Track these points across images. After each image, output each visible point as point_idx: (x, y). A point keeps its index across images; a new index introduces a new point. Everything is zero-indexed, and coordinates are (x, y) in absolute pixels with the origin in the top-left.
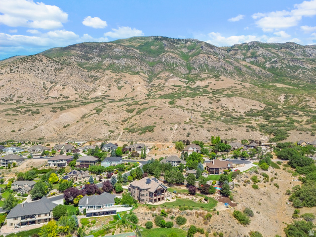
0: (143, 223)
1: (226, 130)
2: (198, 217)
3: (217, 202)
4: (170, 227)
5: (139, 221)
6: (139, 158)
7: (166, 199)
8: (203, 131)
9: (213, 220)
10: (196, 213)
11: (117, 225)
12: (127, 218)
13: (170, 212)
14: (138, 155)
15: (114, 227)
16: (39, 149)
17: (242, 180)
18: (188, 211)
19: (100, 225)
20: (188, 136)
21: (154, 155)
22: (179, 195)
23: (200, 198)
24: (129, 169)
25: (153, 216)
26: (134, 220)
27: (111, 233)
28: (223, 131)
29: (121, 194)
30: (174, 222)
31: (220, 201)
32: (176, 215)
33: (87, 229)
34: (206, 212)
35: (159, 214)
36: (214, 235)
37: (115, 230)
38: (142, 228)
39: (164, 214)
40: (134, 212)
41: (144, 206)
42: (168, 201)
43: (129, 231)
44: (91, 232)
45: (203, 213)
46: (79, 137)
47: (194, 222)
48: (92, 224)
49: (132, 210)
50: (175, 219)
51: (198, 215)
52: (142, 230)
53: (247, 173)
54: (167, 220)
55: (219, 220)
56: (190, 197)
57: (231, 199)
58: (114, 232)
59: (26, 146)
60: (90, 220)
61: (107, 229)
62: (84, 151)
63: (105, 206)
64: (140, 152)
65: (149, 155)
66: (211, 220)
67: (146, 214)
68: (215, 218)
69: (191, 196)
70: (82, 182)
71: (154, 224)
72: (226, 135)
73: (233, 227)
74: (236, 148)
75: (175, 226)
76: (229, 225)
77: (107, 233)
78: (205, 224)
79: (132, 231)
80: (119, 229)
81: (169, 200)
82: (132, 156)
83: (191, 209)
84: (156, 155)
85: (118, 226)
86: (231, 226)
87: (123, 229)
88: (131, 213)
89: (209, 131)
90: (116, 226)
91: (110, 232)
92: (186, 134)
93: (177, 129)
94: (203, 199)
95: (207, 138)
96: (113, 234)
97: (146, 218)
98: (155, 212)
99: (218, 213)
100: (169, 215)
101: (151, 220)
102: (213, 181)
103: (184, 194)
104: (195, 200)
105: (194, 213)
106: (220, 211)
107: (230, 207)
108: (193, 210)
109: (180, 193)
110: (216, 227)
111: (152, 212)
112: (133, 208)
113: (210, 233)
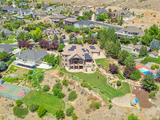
0: (45, 84)
2: (88, 100)
3: (129, 92)
4: (61, 98)
5: (43, 82)
6: (117, 24)
9: (99, 111)
10: (91, 95)
12: (38, 75)
13: (71, 83)
19: (17, 74)
22: (101, 69)
23: (117, 79)
25: (56, 81)
30: (67, 94)
31: (134, 92)
32: (74, 88)
33: (9, 74)
35: (62, 81)
38: (41, 88)
39: (66, 83)
41: (59, 70)
42: (84, 72)
43: (29, 87)
44: (9, 77)
45: (96, 99)
47: (80, 104)
48: (14, 72)
49: (49, 69)
50: (70, 92)
51: (91, 98)
52: (38, 90)
54: (64, 91)
56: (108, 75)
57: (152, 97)
58: (19, 83)
63: (29, 61)
65: (127, 22)
66: (97, 110)
67: (52, 78)
68: (104, 110)
69: (110, 75)
71: (52, 88)
75: (65, 99)
77: (16, 82)
78: (88, 112)
79: (31, 88)
80: (24, 82)
81: (86, 71)
82: (112, 21)
83: (90, 89)
85: (25, 80)
87: (27, 84)
88: (43, 73)
96: (18, 85)
99: (110, 107)
100: (69, 86)
101: (52, 84)
102: (157, 64)
103: (106, 69)
104: (111, 79)
105: (88, 94)
106: (116, 106)
107: (138, 106)
108: (92, 91)
109: (103, 67)
111: (59, 78)
112: (52, 68)
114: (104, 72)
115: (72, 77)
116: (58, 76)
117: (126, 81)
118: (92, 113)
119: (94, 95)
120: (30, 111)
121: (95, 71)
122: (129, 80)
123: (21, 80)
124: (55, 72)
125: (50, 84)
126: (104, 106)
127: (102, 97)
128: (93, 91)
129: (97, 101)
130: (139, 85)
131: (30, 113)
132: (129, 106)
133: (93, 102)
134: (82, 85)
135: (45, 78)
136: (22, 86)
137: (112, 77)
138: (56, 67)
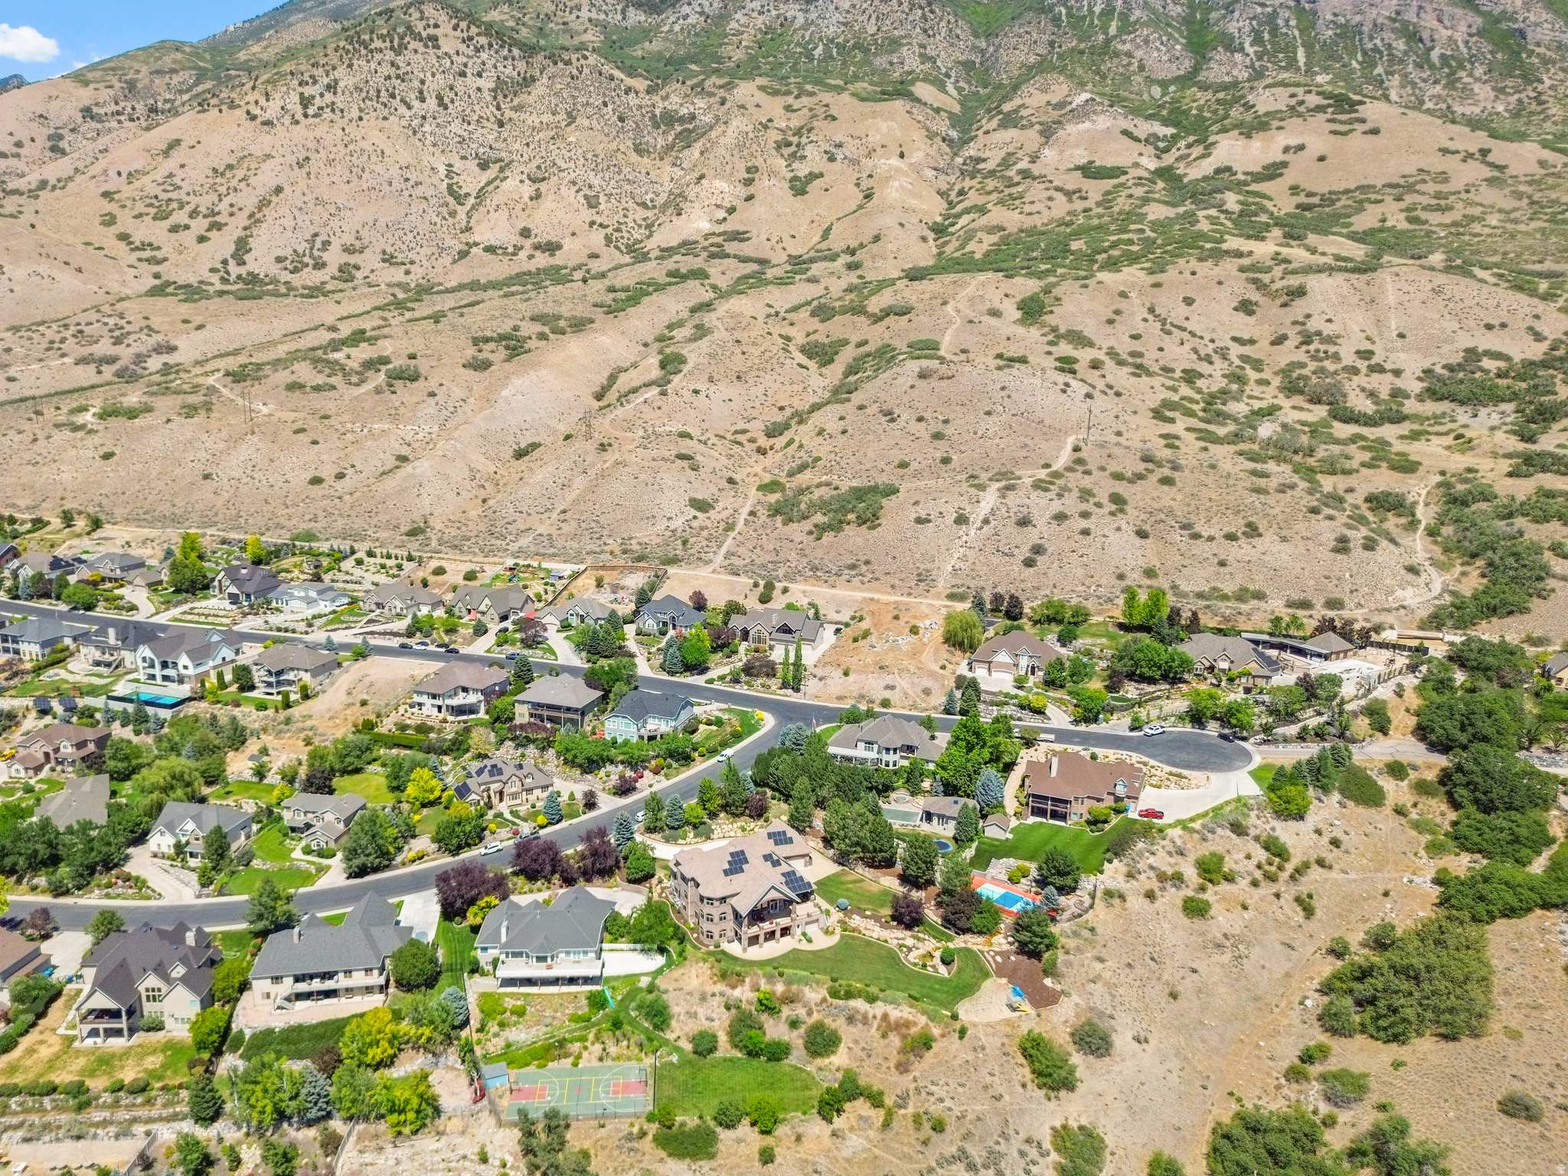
0: (687, 1029)
1: (1231, 537)
2: (884, 1036)
3: (987, 975)
4: (779, 1060)
5: (673, 1023)
6: (775, 683)
7: (799, 931)
8: (1114, 537)
9: (936, 1055)
10: (885, 1016)
11: (594, 1031)
12: (633, 1005)
13: (790, 999)
15: (583, 1039)
16: (399, 604)
17: (1151, 868)
18: (859, 1004)
19: (537, 1023)
20: (1029, 563)
21: (840, 672)
22: (856, 921)
23: (930, 944)
24: (713, 752)
25: (728, 1008)
26: (659, 1015)
27: (570, 1060)
28: (1211, 539)
29: (643, 888)
30: (796, 1039)
31: (1000, 972)
32: (810, 1013)
33: (496, 1035)
34: (923, 1020)
35: (750, 1003)
36: (917, 1121)
37: (586, 1048)
38: (678, 1049)
39: (768, 1006)
40: (663, 987)
41: (705, 961)
42: (805, 946)
43: (629, 1059)
44: (508, 1046)
45: (907, 1024)
46: (566, 528)
47: (863, 1055)
48: (514, 1018)
49: (659, 971)
50: (802, 1030)
51: (888, 1027)
52: (675, 1058)
53: (1193, 831)
54: (775, 1030)
55: (957, 1062)
56: (895, 937)
57: (1050, 971)
58: (579, 1057)
59: (358, 572)
60: (509, 1003)
61: (562, 1043)
62: (565, 626)
63: (562, 956)
65: (819, 672)
66: (929, 1055)
67: (703, 998)
68: (947, 1047)
69: (901, 933)
70: (523, 810)
71: (723, 1038)
72: (1222, 564)
73: (998, 1098)
74: (1224, 665)
75: (797, 1057)
76: (986, 1088)
77: (560, 1057)
78: (903, 1068)
79: (639, 1060)
80: (598, 1047)
81: (810, 941)
83: (872, 999)
84: (846, 674)
85: (597, 1038)
86: (991, 1092)
87: (613, 1050)
88: (651, 989)
89: (1142, 534)
90: (591, 1037)
91: (567, 1055)
92: (1025, 552)
93: (986, 521)
94: (937, 954)
95: (1121, 577)
96: (575, 1065)
97: (702, 1012)
98: (737, 993)
99: (962, 1033)
101: (716, 1023)
102: (1020, 863)
103: (876, 918)
104: (910, 950)
105: (875, 1017)
106: (975, 1025)
107: (1026, 1007)
108: (879, 1003)
109: (861, 912)
110: (934, 1088)
111: (729, 991)
112: (669, 964)
113: (902, 1111)
114: (874, 931)
115: (781, 975)
116: (720, 987)
117: (959, 942)
118: (918, 1068)
119: (895, 1014)
120: (719, 1130)
121: (838, 930)
122: (968, 937)
123: (578, 1045)
124: (696, 975)
125: (707, 1023)
126: (943, 1036)
127: (924, 1012)
128: (885, 1001)
129: (914, 1031)
130: (1006, 947)
131: (724, 1134)
132: (1008, 1014)
133: (904, 1037)
134: (834, 994)
135: (675, 1010)
136: (600, 1064)
137: (910, 942)
138: (680, 955)
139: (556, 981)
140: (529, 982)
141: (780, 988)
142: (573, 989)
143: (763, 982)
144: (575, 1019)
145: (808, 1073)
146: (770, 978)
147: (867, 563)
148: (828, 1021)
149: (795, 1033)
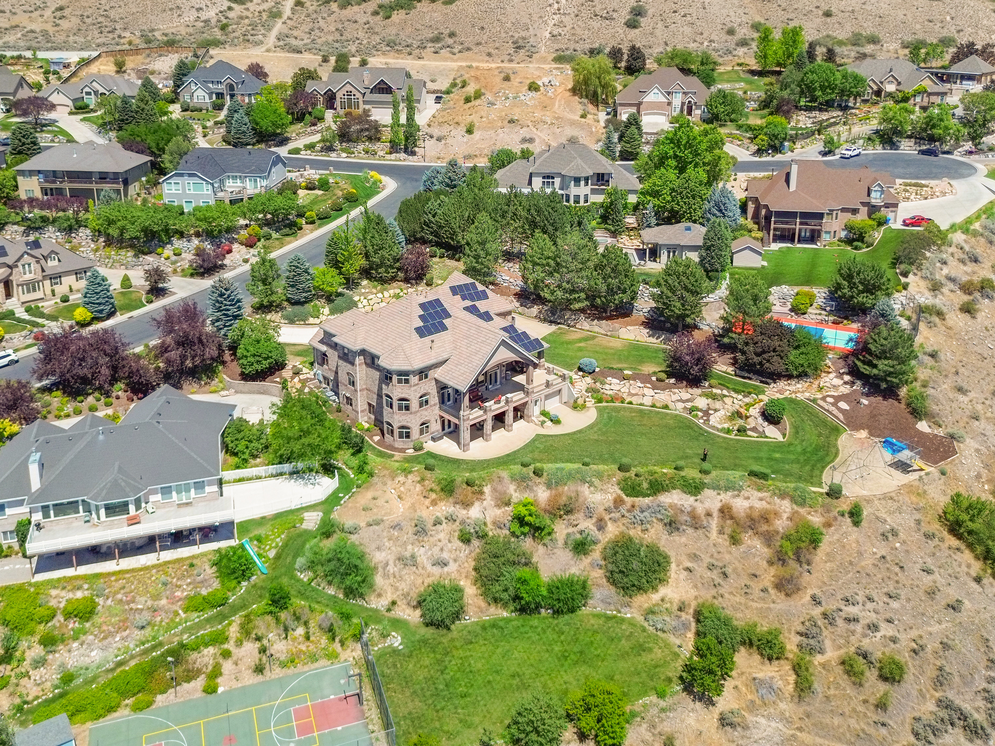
0: (403, 586)
2: (735, 540)
3: (836, 431)
4: (572, 610)
5: (379, 580)
6: (381, 148)
7: (537, 410)
9: (830, 557)
10: (725, 512)
11: (237, 619)
12: (301, 561)
13: (566, 511)
14: (373, 133)
15: (219, 639)
18: (674, 498)
19: (122, 626)
20: (632, 25)
21: (462, 129)
22: (613, 386)
23: (734, 401)
25: (465, 539)
26: (350, 572)
27: (200, 683)
29: (272, 385)
31: (854, 422)
32: (601, 527)
33: (39, 663)
34: (786, 506)
35: (499, 525)
36: (847, 666)
37: (226, 654)
38: (398, 624)
39: (530, 526)
40: (349, 523)
41: (407, 472)
42: (551, 429)
43: (313, 658)
44: (67, 678)
45: (765, 517)
47: (715, 575)
48: (73, 625)
49: (333, 500)
50: (596, 554)
51: (736, 525)
52: (396, 641)
53: (976, 234)
55: (867, 562)
56: (679, 399)
57: (917, 413)
58: (216, 673)
60: (59, 599)
61: (178, 653)
62: (80, 108)
63: (156, 497)
64: (382, 116)
66: (820, 558)
67: (421, 530)
69: (684, 393)
70: (48, 306)
71: (470, 591)
72: (828, 14)
74: (891, 88)
75: (602, 599)
77: (175, 682)
78: (787, 586)
79: (332, 656)
80: (250, 648)
81: (556, 421)
82: (344, 136)
83: (694, 489)
84: (470, 131)
85: (246, 631)
87: (279, 647)
88: (327, 530)
90: (234, 631)
91: (191, 675)
92: (624, 15)
94: (755, 411)
95: (731, 32)
96: (210, 690)
97: (423, 555)
98: (475, 512)
99: (855, 515)
100: (561, 530)
101: (452, 567)
102: (799, 288)
103: (645, 379)
104: (707, 412)
105: (709, 514)
107: (919, 463)
108: (707, 492)
109: (616, 373)
110: (852, 610)
111: (461, 513)
112: (346, 486)
113: (818, 659)
114: (644, 395)
115: (538, 473)
116: (445, 508)
117: (774, 392)
118: (812, 581)
119: (740, 505)
121: (591, 402)
122: (782, 384)
123: (211, 650)
124: (397, 497)
125: (436, 571)
127: (783, 495)
128: (716, 487)
129: (781, 524)
130: (846, 390)
135: (378, 557)
136: (260, 678)
138: (361, 470)
139: (149, 544)
140: (95, 553)
141: (543, 495)
142: (184, 552)
143: (512, 488)
144: (195, 604)
145: (632, 623)
146: (522, 481)
147: (452, 35)
148: (635, 533)
149: (586, 561)
